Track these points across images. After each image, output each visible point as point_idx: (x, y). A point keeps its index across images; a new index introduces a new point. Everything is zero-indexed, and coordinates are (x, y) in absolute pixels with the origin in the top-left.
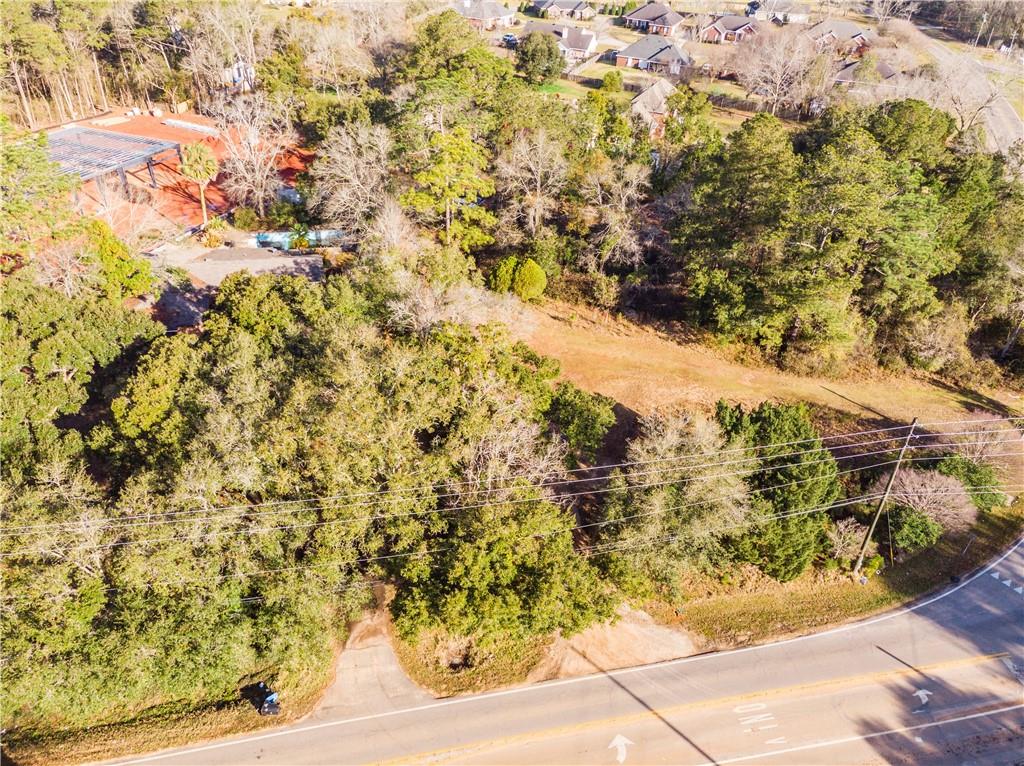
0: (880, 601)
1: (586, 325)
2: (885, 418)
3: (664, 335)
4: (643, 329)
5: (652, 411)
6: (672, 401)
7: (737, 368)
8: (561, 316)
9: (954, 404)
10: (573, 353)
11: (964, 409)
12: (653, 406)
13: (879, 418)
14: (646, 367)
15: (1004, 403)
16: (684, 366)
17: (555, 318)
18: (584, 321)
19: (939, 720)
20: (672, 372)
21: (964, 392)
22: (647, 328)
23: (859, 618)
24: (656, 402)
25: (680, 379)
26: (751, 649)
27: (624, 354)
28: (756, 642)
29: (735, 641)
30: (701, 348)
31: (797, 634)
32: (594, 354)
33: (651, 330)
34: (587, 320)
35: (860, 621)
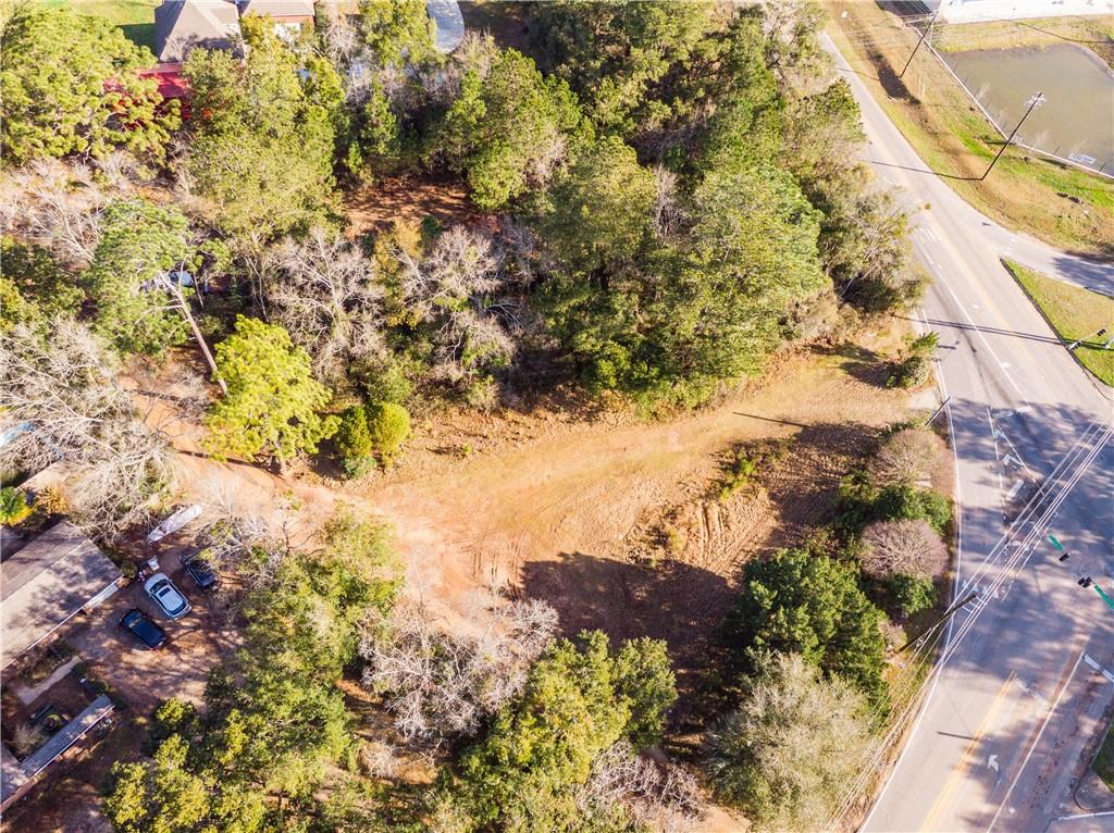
0: (920, 676)
1: (479, 446)
2: (805, 427)
3: (564, 416)
4: (537, 416)
5: (625, 546)
6: (633, 518)
7: (657, 431)
8: (443, 445)
9: (840, 373)
10: (496, 502)
11: (849, 377)
12: (621, 537)
13: (800, 430)
14: (579, 480)
15: (871, 349)
16: (612, 456)
17: (439, 452)
18: (472, 440)
19: (1013, 780)
20: (606, 474)
21: (839, 351)
22: (542, 413)
23: (916, 707)
24: (620, 530)
25: (619, 481)
26: (875, 808)
27: (546, 474)
28: (874, 796)
29: (860, 807)
30: (610, 417)
31: (892, 762)
32: (519, 493)
33: (550, 416)
34: (475, 435)
35: (918, 711)
